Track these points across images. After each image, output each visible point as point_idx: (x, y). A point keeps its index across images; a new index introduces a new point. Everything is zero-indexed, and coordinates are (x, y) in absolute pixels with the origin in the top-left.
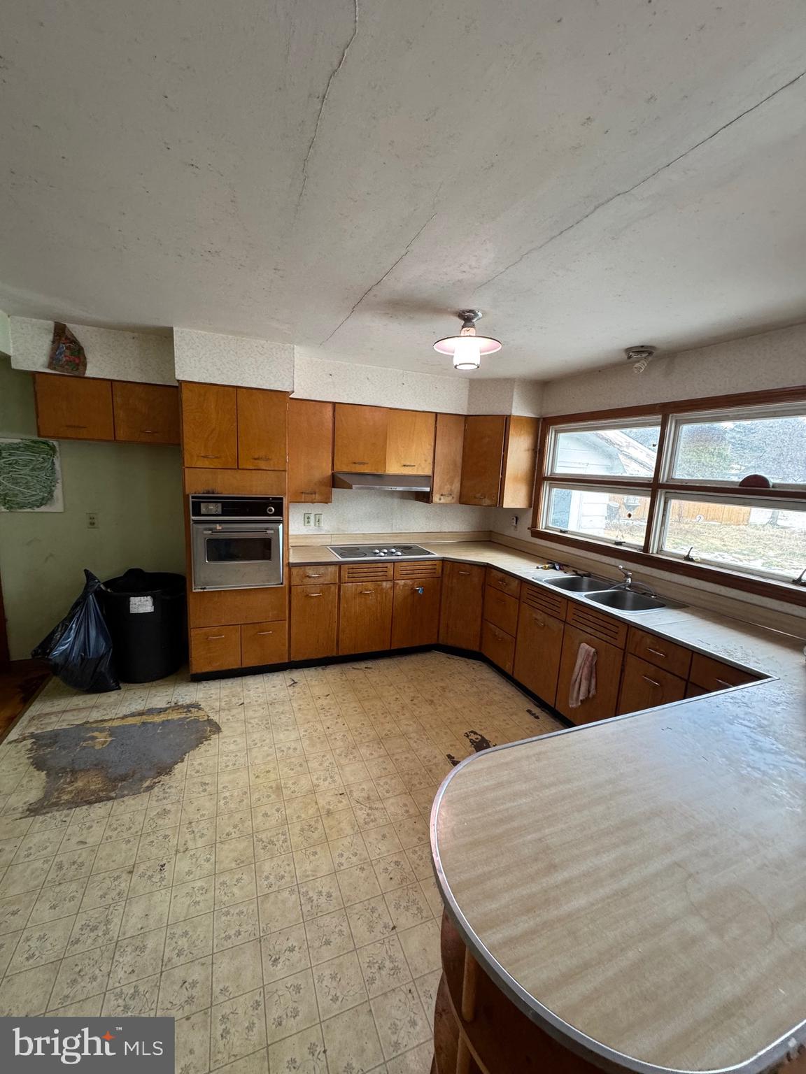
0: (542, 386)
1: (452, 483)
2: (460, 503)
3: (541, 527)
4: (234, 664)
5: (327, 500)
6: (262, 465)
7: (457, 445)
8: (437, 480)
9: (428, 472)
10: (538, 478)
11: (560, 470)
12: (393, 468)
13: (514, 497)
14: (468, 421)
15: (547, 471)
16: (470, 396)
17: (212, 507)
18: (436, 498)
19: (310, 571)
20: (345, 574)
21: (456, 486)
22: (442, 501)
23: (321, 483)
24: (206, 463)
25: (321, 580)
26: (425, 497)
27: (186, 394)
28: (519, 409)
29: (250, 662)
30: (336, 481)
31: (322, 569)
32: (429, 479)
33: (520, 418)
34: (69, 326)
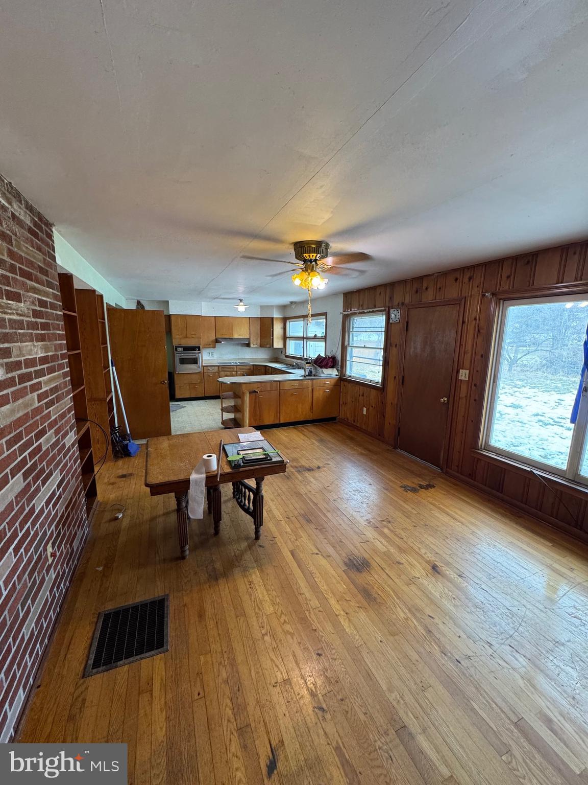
0: (283, 308)
1: (257, 340)
2: (261, 347)
3: (287, 354)
4: (187, 396)
5: (214, 347)
6: (194, 336)
7: (258, 327)
8: (251, 339)
9: (248, 336)
10: (285, 338)
11: (292, 335)
12: (236, 336)
13: (278, 344)
14: (261, 319)
15: (288, 335)
16: (261, 311)
17: (180, 349)
18: (252, 346)
19: (209, 368)
20: (220, 370)
21: (259, 341)
22: (254, 346)
23: (212, 342)
24: (178, 337)
25: (213, 371)
26: (248, 345)
27: (173, 319)
28: (276, 315)
29: (193, 396)
30: (217, 341)
31: (213, 367)
32: (249, 339)
33: (277, 318)
34: (141, 301)
